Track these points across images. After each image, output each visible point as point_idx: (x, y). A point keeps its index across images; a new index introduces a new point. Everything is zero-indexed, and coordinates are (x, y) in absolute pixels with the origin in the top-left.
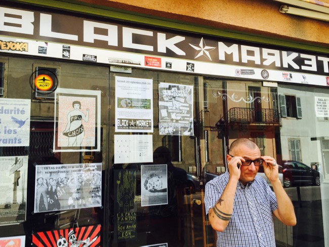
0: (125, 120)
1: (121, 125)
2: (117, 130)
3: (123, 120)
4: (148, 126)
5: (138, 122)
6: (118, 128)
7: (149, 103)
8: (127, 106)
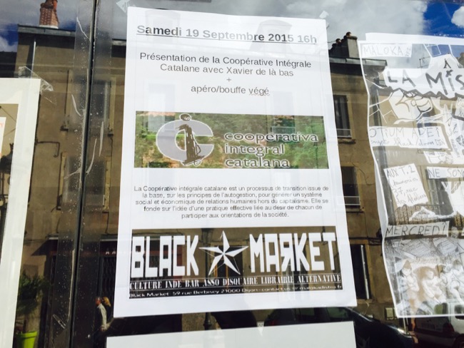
0: (179, 240)
1: (152, 272)
2: (125, 305)
3: (165, 240)
4: (320, 266)
5: (256, 247)
6: (135, 293)
7: (312, 138)
8: (192, 156)
